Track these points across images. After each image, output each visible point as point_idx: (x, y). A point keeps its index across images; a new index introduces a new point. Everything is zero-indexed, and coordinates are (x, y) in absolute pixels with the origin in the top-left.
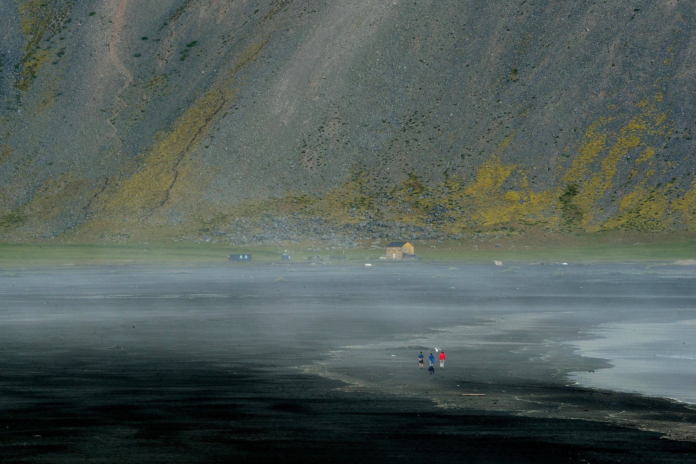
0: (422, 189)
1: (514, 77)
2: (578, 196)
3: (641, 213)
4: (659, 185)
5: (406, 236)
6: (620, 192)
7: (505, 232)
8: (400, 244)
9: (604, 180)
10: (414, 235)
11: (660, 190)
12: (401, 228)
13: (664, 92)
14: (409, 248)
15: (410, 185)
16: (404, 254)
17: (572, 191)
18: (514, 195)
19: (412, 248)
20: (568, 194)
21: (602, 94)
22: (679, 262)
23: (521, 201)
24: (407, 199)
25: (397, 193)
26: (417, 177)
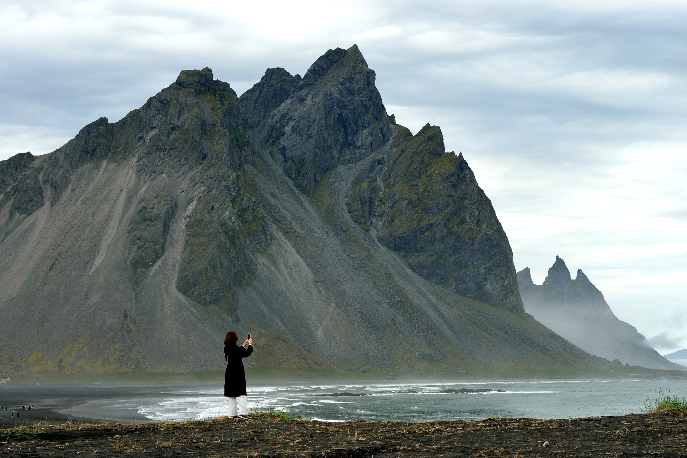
0: (13, 360)
1: (43, 325)
2: (63, 362)
3: (83, 368)
4: (89, 359)
5: (7, 375)
6: (77, 361)
7: (40, 374)
8: (6, 378)
9: (72, 357)
10: (10, 375)
11: (89, 361)
12: (6, 373)
13: (90, 330)
14: (9, 379)
15: (9, 359)
16: (7, 382)
17: (62, 361)
18: (43, 362)
19: (10, 379)
20: (60, 362)
21: (71, 330)
22: (95, 383)
23: (45, 364)
24: (8, 363)
25: (5, 362)
26: (11, 356)
